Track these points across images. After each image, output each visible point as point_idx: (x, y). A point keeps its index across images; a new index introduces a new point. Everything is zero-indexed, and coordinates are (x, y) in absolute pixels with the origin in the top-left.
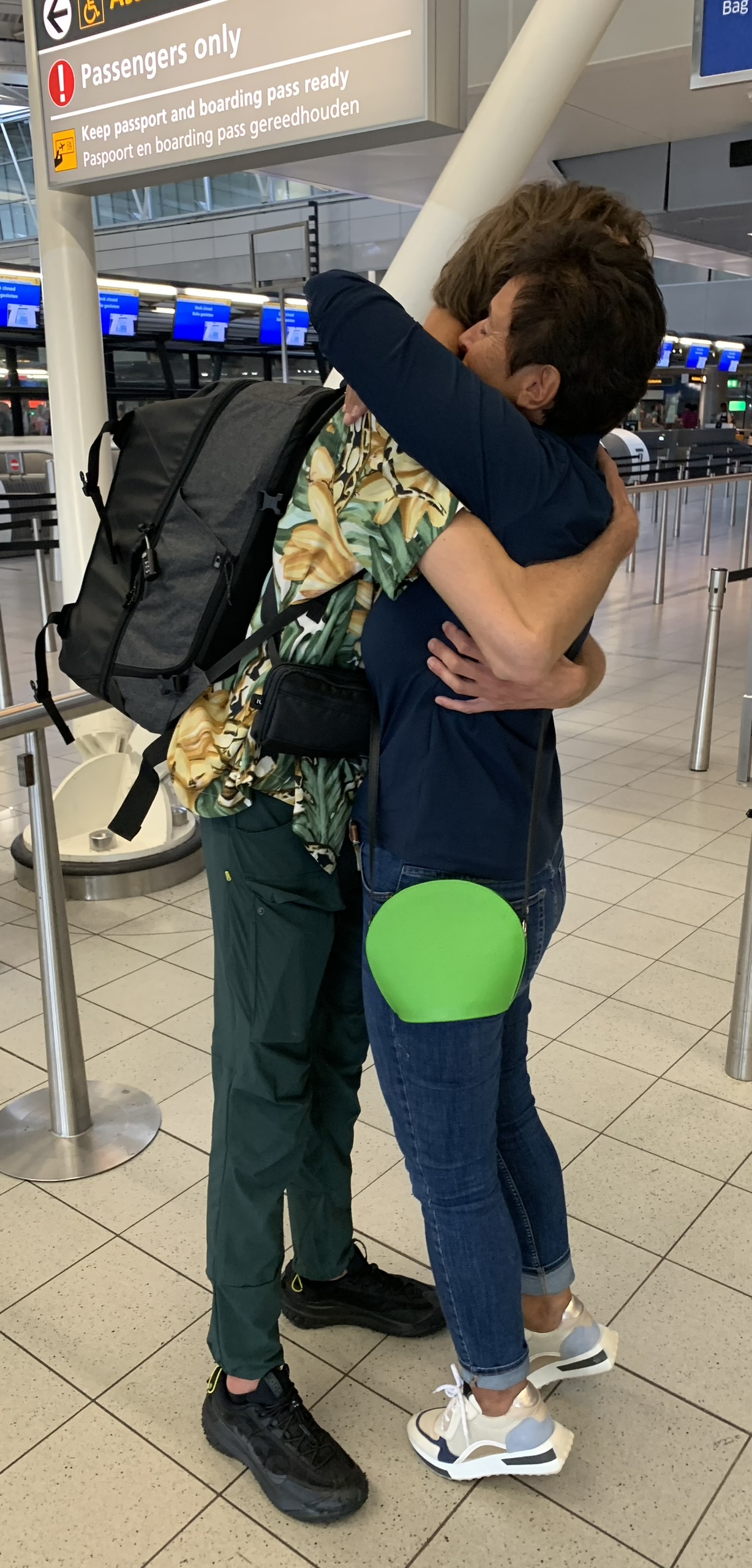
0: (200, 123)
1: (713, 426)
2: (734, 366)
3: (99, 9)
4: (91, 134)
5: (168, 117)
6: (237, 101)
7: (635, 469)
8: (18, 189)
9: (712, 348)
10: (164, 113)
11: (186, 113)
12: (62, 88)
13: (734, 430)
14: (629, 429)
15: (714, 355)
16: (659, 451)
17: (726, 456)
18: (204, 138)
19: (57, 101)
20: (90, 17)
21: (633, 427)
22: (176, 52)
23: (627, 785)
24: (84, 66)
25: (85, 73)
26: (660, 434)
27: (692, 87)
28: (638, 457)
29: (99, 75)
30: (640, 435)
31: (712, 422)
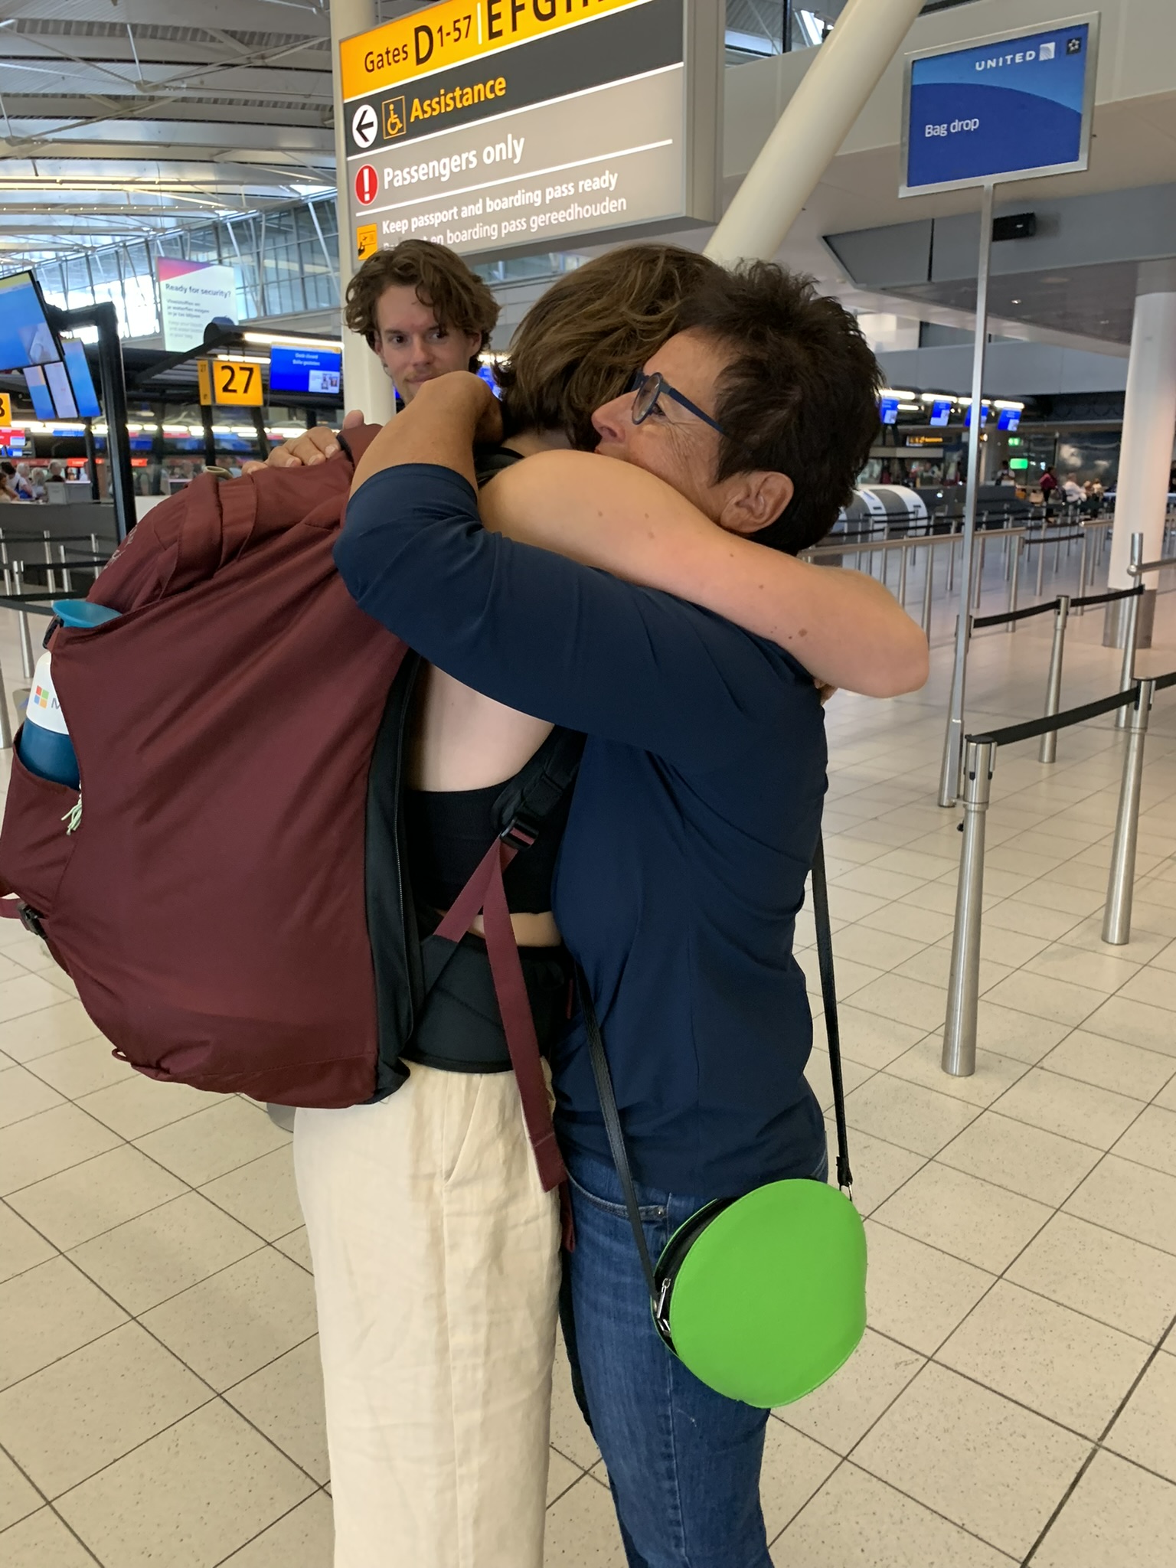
0: (486, 218)
1: (993, 483)
2: (1013, 425)
3: (402, 122)
4: (391, 228)
5: (459, 213)
6: (521, 199)
7: (912, 524)
8: (323, 262)
9: (991, 407)
10: (455, 210)
11: (476, 209)
12: (367, 189)
13: (1013, 488)
14: (907, 486)
15: (993, 414)
16: (938, 508)
17: (1004, 512)
18: (490, 231)
19: (362, 199)
20: (393, 129)
21: (911, 484)
22: (467, 158)
23: (876, 818)
24: (388, 170)
25: (389, 176)
26: (938, 491)
27: (900, 196)
28: (913, 513)
29: (400, 178)
30: (919, 493)
31: (993, 479)
